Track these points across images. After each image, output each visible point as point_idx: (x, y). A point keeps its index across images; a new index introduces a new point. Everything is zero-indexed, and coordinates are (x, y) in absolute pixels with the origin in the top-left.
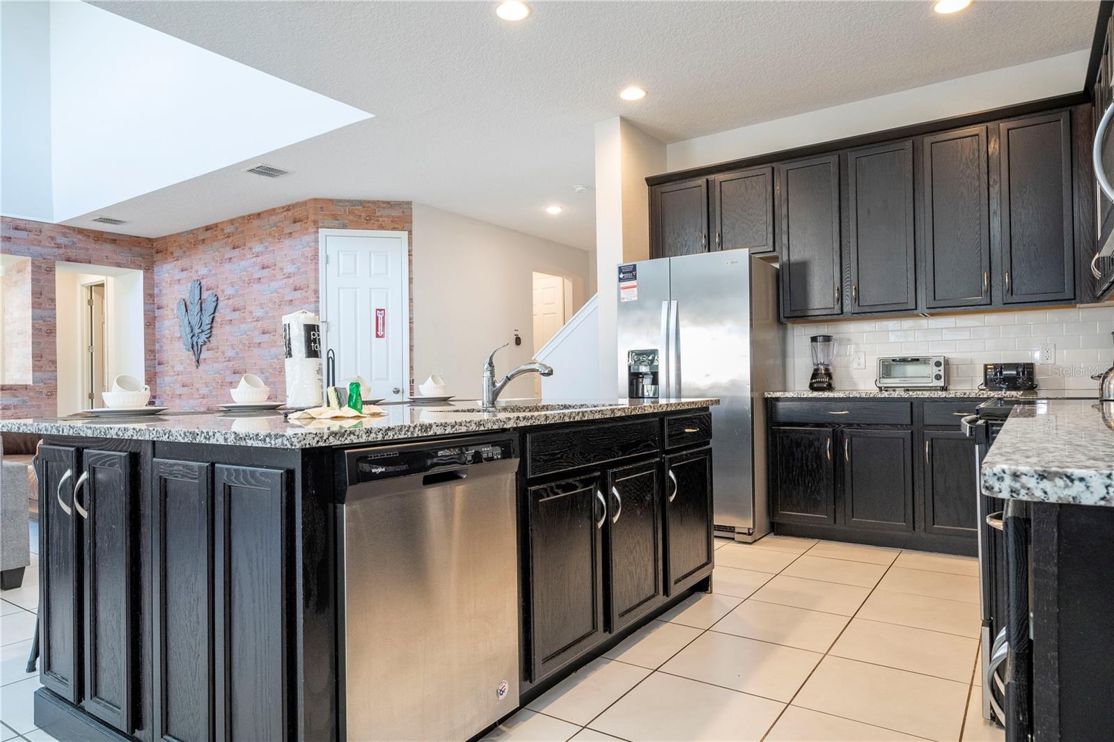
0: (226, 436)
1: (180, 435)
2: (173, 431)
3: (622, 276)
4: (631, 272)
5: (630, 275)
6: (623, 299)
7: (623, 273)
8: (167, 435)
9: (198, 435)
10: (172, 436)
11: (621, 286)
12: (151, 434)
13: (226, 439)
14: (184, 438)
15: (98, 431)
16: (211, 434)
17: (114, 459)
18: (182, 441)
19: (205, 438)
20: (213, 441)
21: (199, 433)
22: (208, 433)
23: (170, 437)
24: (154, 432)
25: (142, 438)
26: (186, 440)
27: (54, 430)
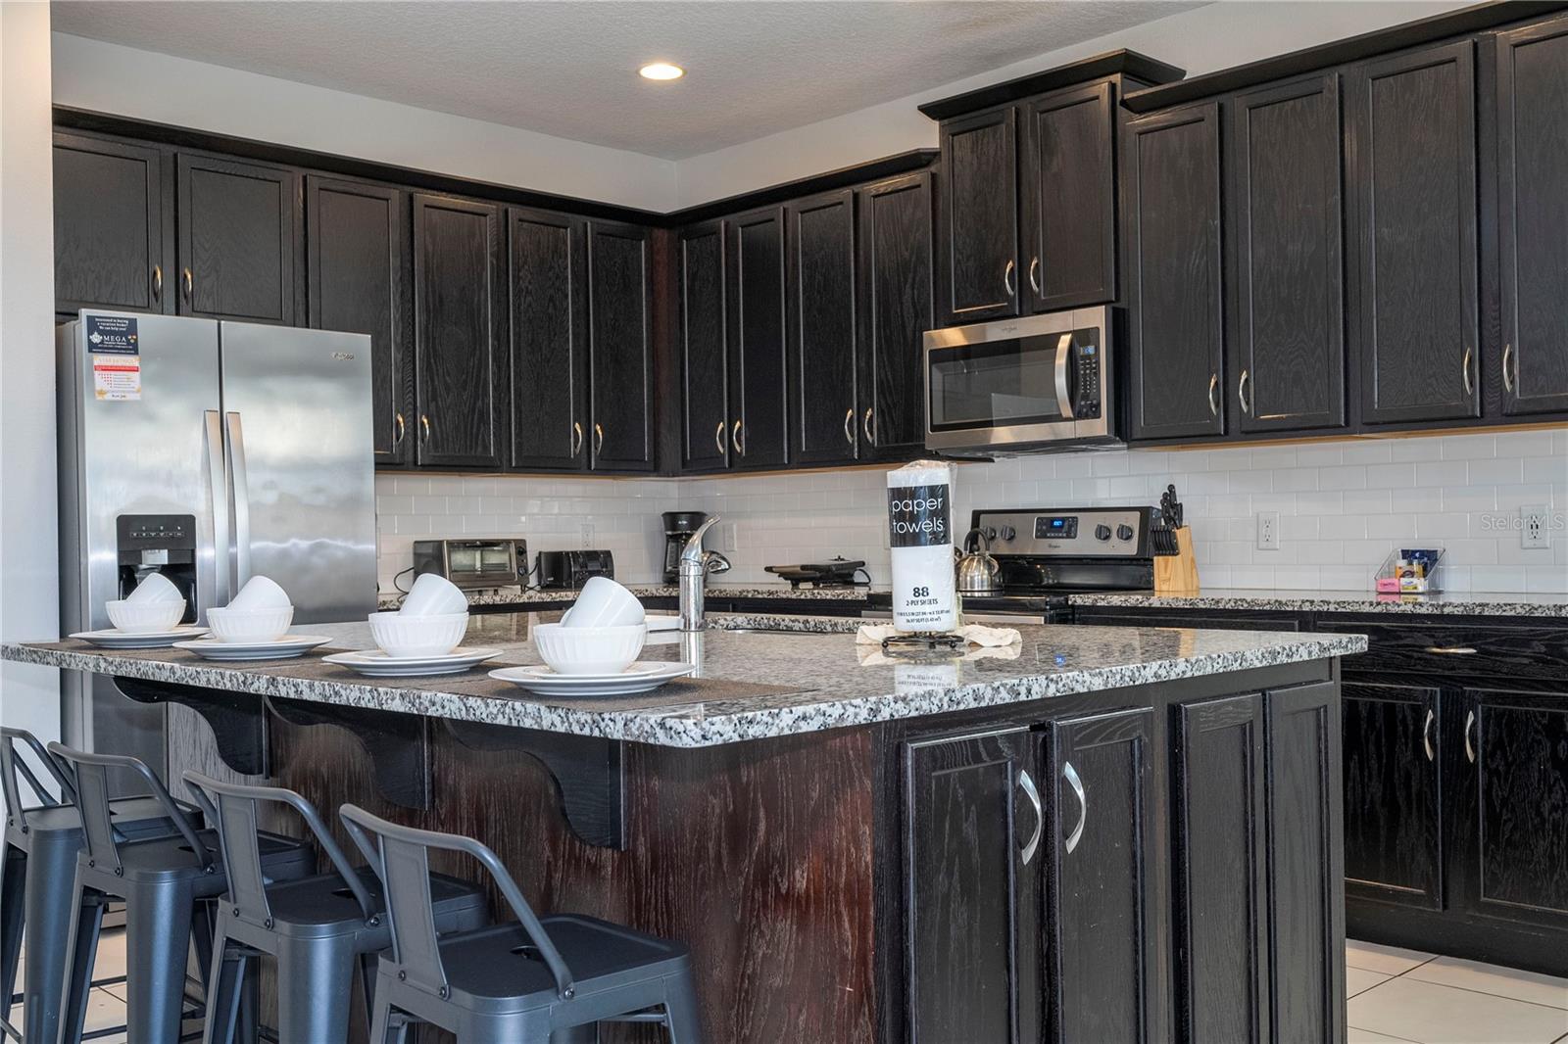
0: (1311, 649)
1: (1257, 659)
2: (1248, 654)
3: (96, 338)
4: (121, 334)
5: (121, 342)
6: (102, 393)
7: (101, 333)
8: (1239, 661)
9: (1279, 653)
10: (1246, 660)
11: (96, 363)
12: (1215, 664)
13: (1310, 653)
14: (1261, 662)
15: (1118, 677)
16: (1294, 649)
17: (1133, 721)
18: (1259, 665)
19: (1288, 655)
20: (1296, 658)
21: (1280, 650)
22: (1290, 649)
23: (1244, 663)
24: (1220, 661)
25: (1201, 674)
26: (1265, 663)
27: (1003, 693)
